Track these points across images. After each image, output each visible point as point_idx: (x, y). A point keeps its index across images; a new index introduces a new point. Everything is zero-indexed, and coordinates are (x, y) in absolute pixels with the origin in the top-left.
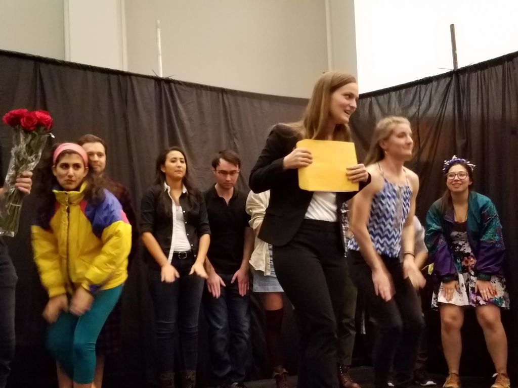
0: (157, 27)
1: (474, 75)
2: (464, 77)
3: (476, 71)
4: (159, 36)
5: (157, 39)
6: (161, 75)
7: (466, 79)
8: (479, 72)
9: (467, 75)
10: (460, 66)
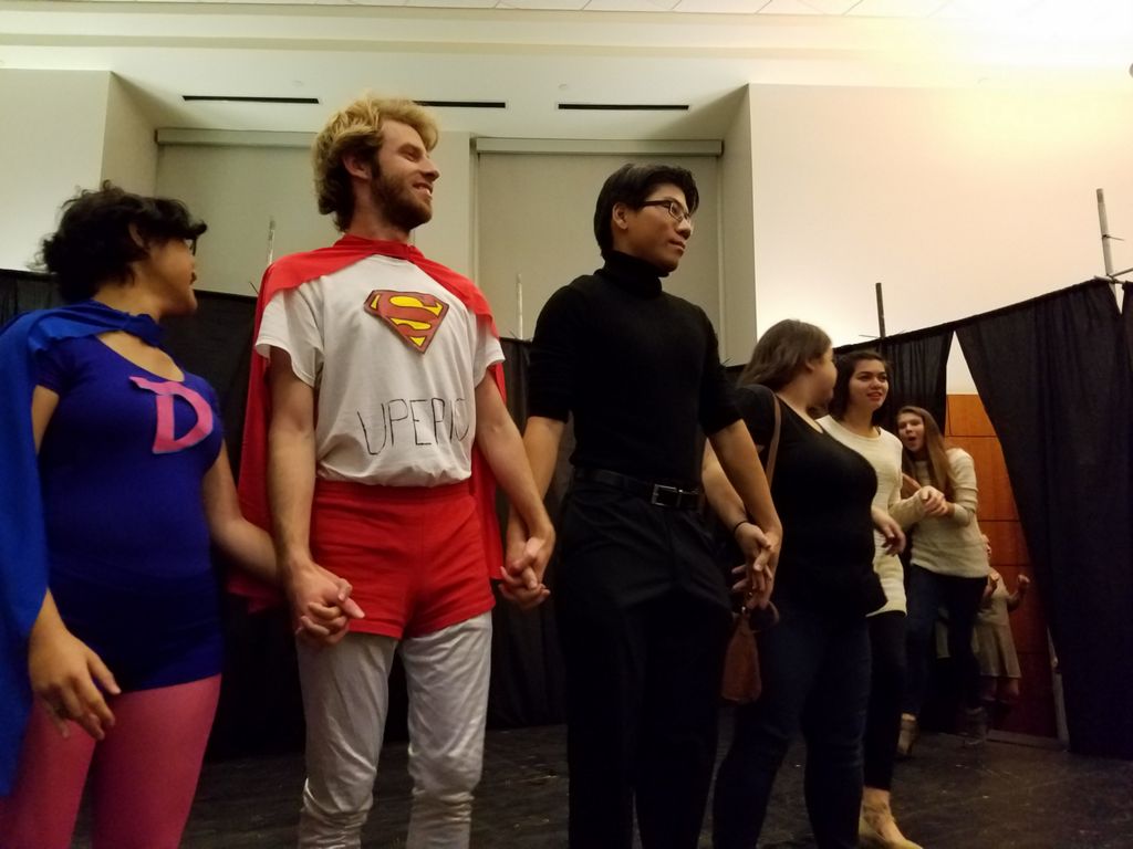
0: (518, 281)
1: (906, 346)
2: (894, 349)
3: (907, 341)
4: (521, 292)
5: (517, 295)
6: (521, 338)
7: (897, 351)
8: (913, 343)
9: (897, 346)
10: (887, 335)
